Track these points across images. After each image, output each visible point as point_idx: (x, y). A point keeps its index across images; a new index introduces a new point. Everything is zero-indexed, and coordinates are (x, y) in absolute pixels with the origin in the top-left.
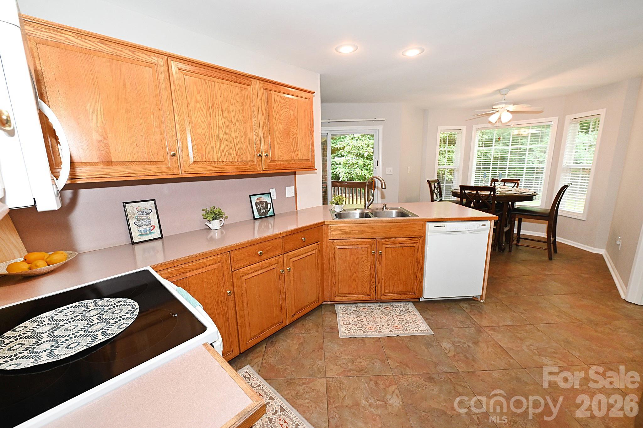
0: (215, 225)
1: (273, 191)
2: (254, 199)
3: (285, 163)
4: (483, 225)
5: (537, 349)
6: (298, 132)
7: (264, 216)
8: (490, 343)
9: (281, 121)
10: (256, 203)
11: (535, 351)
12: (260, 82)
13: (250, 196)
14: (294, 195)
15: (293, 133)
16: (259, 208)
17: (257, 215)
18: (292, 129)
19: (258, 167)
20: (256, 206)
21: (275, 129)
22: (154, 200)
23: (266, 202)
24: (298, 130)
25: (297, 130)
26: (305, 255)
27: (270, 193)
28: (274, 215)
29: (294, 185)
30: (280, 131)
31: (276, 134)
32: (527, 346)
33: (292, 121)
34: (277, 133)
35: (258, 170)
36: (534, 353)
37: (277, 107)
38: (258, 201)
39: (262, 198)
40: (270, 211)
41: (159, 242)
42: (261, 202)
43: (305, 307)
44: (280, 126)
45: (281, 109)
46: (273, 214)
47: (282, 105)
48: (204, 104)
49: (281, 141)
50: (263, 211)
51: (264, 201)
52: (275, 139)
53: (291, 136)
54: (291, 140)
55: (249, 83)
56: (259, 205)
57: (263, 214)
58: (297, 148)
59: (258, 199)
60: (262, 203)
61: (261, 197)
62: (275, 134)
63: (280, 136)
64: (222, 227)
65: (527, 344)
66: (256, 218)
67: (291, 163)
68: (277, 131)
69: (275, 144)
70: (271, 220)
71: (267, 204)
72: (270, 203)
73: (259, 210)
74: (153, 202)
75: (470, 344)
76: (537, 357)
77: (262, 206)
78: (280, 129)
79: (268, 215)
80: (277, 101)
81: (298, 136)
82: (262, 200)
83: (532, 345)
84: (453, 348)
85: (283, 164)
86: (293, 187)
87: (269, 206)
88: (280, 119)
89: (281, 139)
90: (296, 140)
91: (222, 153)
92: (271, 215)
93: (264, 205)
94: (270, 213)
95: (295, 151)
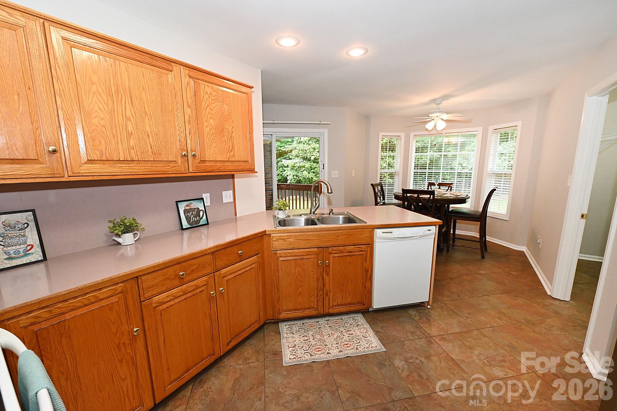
0: (128, 239)
1: (206, 197)
2: (182, 206)
3: (218, 164)
4: (429, 230)
5: (487, 358)
6: (234, 129)
7: (195, 225)
8: (442, 356)
9: (212, 116)
10: (185, 211)
11: (485, 361)
12: (185, 68)
13: (177, 202)
14: (232, 200)
15: (227, 130)
16: (188, 216)
17: (185, 224)
18: (226, 127)
19: (183, 167)
20: (185, 214)
21: (205, 125)
22: (33, 211)
23: (198, 209)
25: (233, 127)
26: (242, 271)
27: (203, 199)
28: (208, 224)
29: (232, 188)
30: (211, 127)
31: (206, 130)
32: (476, 355)
33: (227, 116)
34: (208, 129)
35: (183, 172)
36: (484, 363)
37: (207, 99)
38: (188, 208)
39: (192, 205)
40: (203, 219)
41: (42, 266)
42: (191, 209)
43: (244, 331)
44: (212, 121)
45: (213, 102)
46: (206, 223)
47: (213, 98)
48: (104, 88)
49: (213, 139)
50: (193, 219)
51: (195, 208)
52: (205, 136)
53: (225, 134)
54: (226, 138)
55: (170, 68)
56: (189, 212)
57: (194, 223)
58: (233, 148)
59: (187, 206)
61: (191, 203)
62: (204, 131)
63: (212, 133)
64: (136, 242)
65: (477, 352)
66: (184, 227)
67: (226, 164)
68: (207, 127)
69: (206, 142)
70: (204, 230)
71: (199, 210)
72: (202, 210)
73: (188, 219)
74: (31, 213)
75: (423, 359)
76: (488, 367)
77: (192, 214)
78: (211, 125)
79: (200, 224)
80: (207, 93)
81: (234, 134)
82: (193, 206)
83: (481, 354)
84: (406, 366)
85: (216, 166)
86: (231, 192)
87: (201, 213)
88: (211, 114)
89: (212, 136)
90: (231, 139)
91: (132, 151)
92: (204, 223)
93: (194, 213)
94: (203, 221)
95: (231, 151)
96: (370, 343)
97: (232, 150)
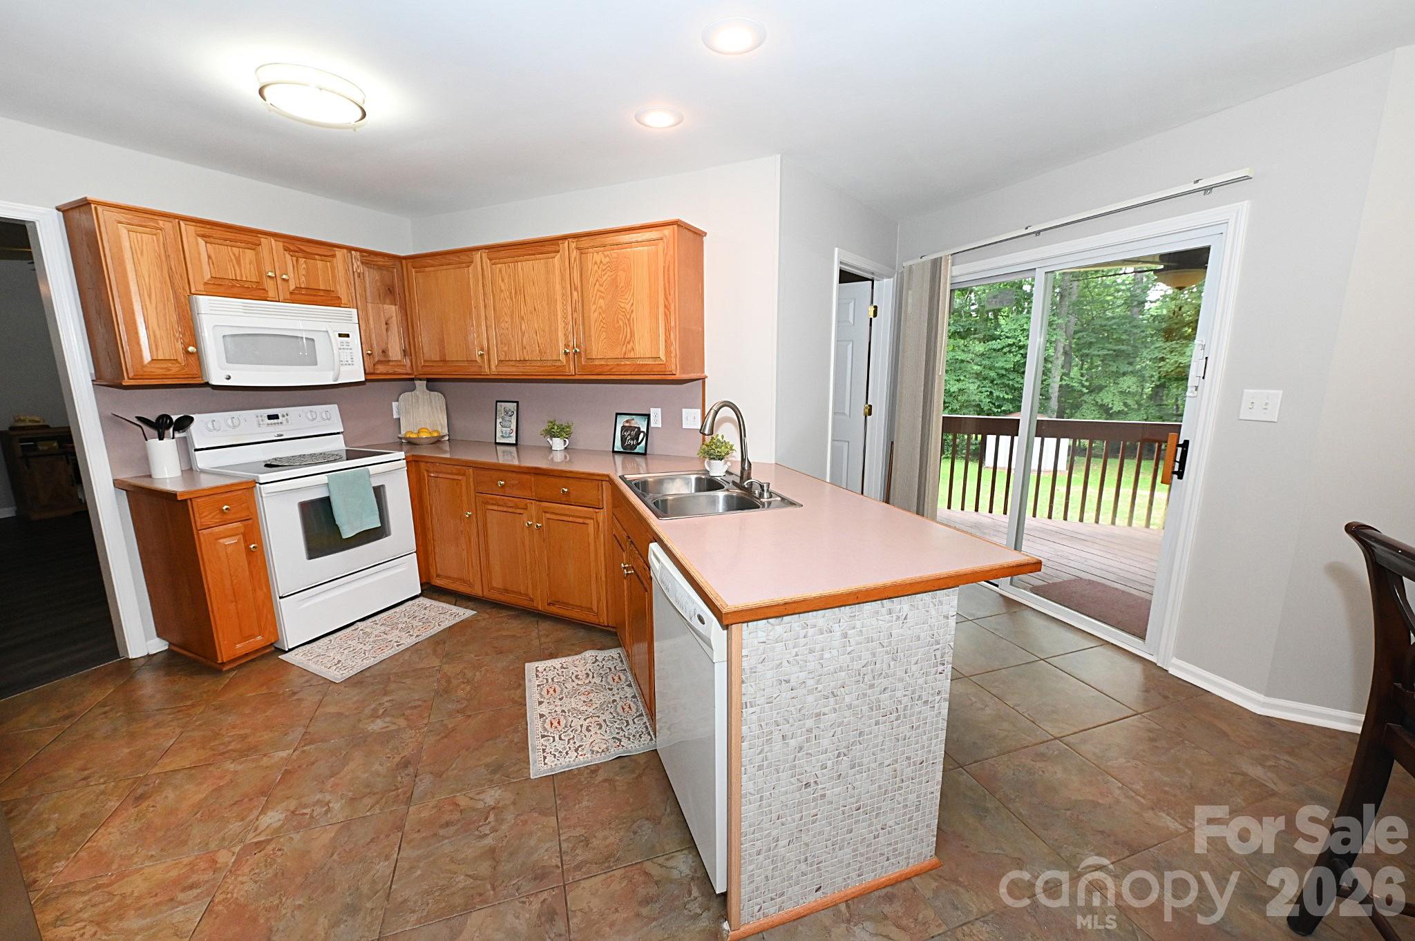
0: (556, 443)
1: (656, 414)
2: (621, 421)
6: (634, 307)
7: (628, 451)
9: (602, 294)
10: (623, 428)
12: (574, 240)
13: (617, 414)
14: (698, 426)
15: (624, 310)
16: (624, 435)
17: (618, 446)
18: (622, 305)
19: (567, 369)
20: (621, 432)
21: (593, 308)
22: (517, 402)
23: (639, 428)
24: (634, 304)
25: (632, 304)
27: (648, 416)
28: (645, 454)
29: (701, 406)
30: (600, 310)
31: (594, 316)
33: (623, 289)
34: (596, 314)
35: (568, 373)
37: (596, 271)
38: (627, 425)
39: (633, 422)
40: (640, 445)
44: (602, 302)
45: (603, 273)
46: (644, 452)
47: (604, 268)
49: (602, 327)
50: (629, 442)
51: (636, 427)
52: (592, 324)
53: (620, 316)
54: (621, 323)
55: (557, 248)
56: (627, 431)
57: (629, 447)
58: (631, 337)
59: (627, 421)
60: (631, 428)
61: (633, 419)
62: (589, 317)
63: (601, 318)
66: (615, 449)
67: (622, 363)
68: (595, 311)
69: (593, 332)
70: (640, 460)
71: (639, 431)
72: (643, 432)
73: (623, 439)
74: (516, 404)
77: (630, 435)
78: (601, 307)
79: (636, 451)
80: (596, 263)
81: (634, 315)
82: (633, 424)
85: (607, 365)
86: (698, 411)
87: (642, 435)
88: (600, 291)
89: (602, 324)
90: (630, 324)
91: (525, 351)
92: (640, 451)
93: (633, 433)
94: (640, 449)
95: (629, 343)
96: (557, 755)
97: (630, 341)
